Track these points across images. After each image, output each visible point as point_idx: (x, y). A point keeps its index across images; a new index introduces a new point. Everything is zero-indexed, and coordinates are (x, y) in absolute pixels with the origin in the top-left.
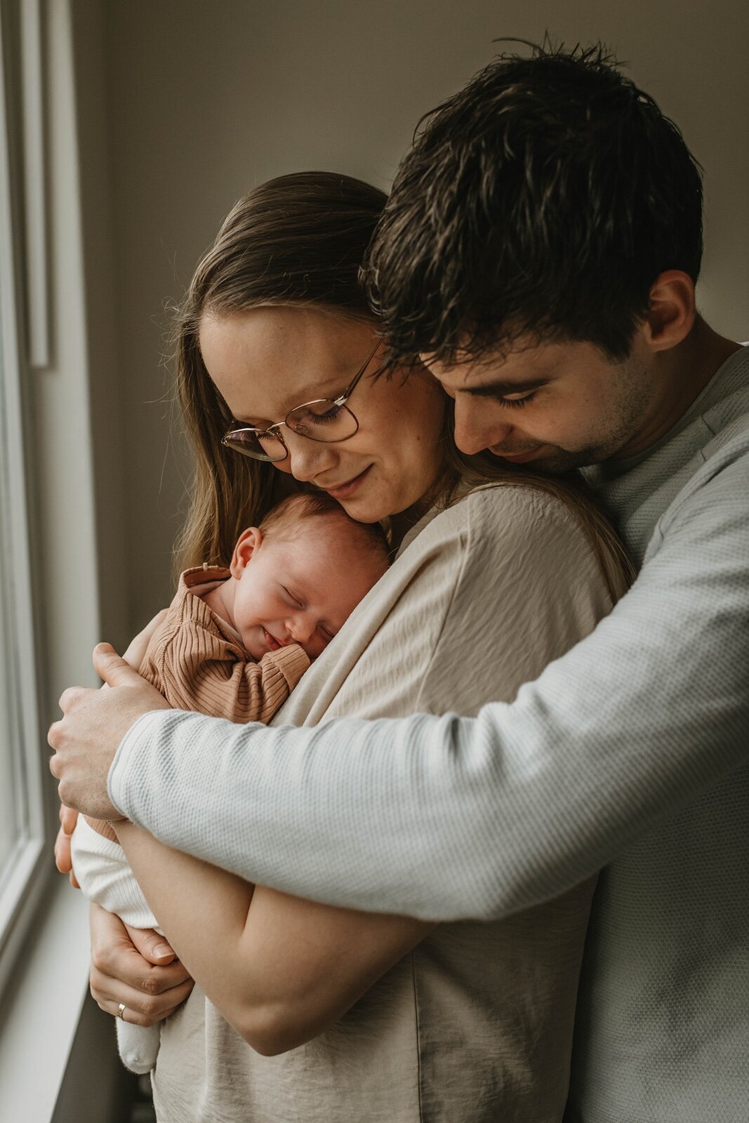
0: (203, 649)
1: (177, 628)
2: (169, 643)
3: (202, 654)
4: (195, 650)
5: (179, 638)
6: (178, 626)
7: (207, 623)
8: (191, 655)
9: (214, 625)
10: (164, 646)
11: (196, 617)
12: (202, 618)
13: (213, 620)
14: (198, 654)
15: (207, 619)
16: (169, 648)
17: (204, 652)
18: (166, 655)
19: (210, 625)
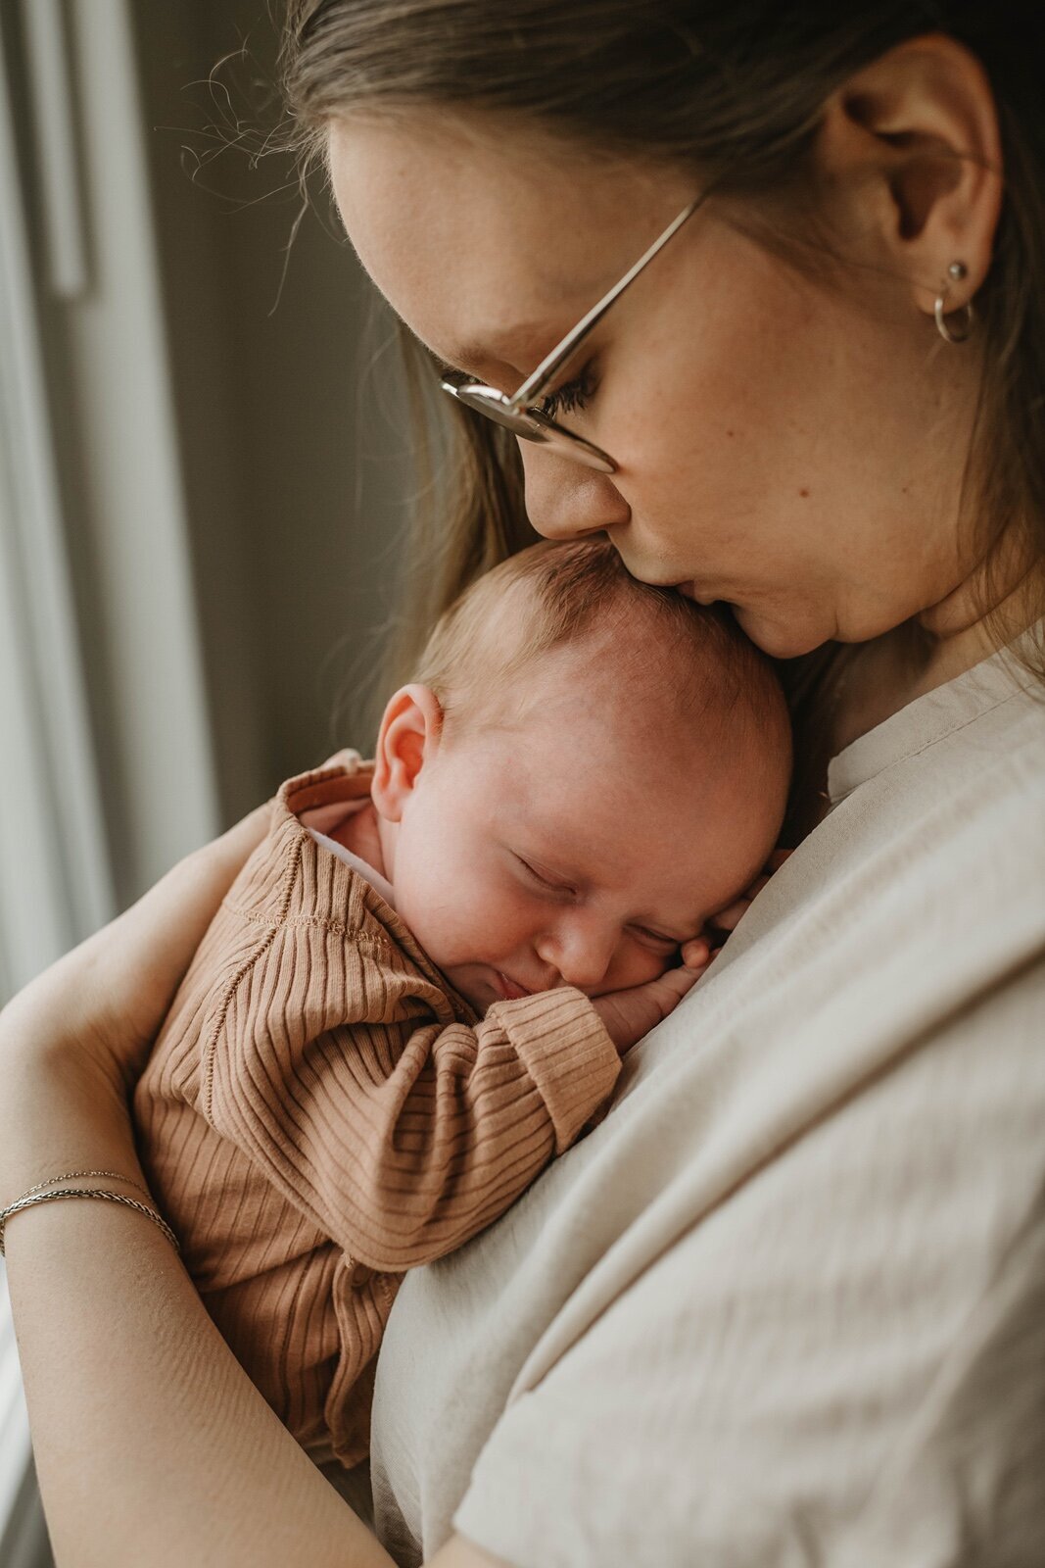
0: (339, 998)
1: (268, 932)
2: (242, 974)
3: (333, 1012)
4: (314, 1000)
5: (273, 960)
6: (272, 927)
7: (357, 923)
8: (303, 1015)
9: (376, 926)
10: (229, 983)
11: (325, 910)
12: (341, 910)
13: (374, 913)
14: (324, 1013)
15: (356, 912)
16: (242, 987)
17: (339, 1009)
18: (231, 1007)
19: (365, 928)
